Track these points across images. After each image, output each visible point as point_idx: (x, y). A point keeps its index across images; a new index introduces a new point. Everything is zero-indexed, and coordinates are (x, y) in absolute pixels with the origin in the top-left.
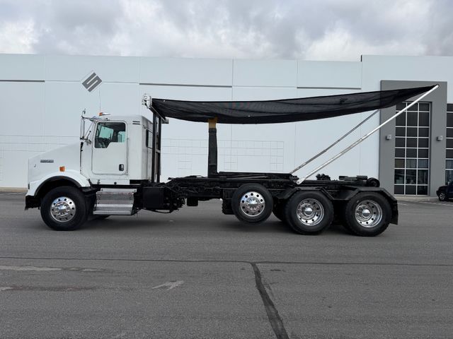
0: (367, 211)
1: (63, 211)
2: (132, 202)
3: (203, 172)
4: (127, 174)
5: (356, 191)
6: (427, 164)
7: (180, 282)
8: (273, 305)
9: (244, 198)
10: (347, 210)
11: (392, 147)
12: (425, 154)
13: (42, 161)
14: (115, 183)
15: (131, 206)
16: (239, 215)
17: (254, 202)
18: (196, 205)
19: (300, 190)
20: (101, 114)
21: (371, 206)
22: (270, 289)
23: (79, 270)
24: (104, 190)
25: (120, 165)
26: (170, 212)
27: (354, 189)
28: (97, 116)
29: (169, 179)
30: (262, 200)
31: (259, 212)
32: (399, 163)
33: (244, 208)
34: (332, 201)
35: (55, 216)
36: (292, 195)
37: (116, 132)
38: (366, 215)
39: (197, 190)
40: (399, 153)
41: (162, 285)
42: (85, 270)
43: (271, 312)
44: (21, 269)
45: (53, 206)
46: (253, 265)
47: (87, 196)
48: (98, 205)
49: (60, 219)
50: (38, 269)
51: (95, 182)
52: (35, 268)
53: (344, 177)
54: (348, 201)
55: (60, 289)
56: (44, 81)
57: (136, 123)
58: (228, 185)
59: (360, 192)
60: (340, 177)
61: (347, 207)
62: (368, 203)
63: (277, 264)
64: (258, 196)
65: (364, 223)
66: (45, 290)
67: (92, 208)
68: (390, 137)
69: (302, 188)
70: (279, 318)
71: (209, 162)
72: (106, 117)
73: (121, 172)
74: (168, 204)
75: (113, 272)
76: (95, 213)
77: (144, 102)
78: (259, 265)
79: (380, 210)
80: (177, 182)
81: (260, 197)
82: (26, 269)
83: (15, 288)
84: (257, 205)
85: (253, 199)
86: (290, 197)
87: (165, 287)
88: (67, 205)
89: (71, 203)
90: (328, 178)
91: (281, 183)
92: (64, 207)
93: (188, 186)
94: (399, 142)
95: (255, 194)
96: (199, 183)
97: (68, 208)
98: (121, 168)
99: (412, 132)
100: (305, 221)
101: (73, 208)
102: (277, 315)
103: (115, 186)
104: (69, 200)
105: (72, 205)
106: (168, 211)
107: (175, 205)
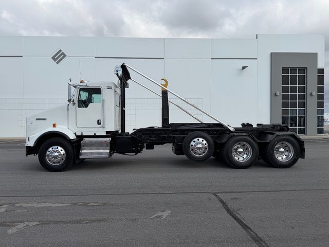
0: (282, 150)
1: (56, 157)
2: (109, 147)
3: (158, 124)
4: (103, 127)
5: (275, 135)
6: (304, 112)
7: (169, 212)
8: (250, 229)
9: (192, 143)
10: (268, 149)
11: (280, 101)
12: (303, 105)
13: (37, 119)
14: (95, 134)
15: (108, 151)
16: (189, 155)
17: (200, 146)
18: (153, 148)
19: (234, 136)
20: (82, 82)
21: (285, 145)
22: (239, 214)
23: (85, 204)
24: (87, 140)
25: (98, 121)
26: (136, 155)
27: (273, 134)
28: (79, 83)
29: (134, 129)
30: (206, 144)
31: (204, 152)
32: (285, 112)
33: (192, 150)
34: (258, 143)
35: (50, 161)
36: (229, 139)
37: (90, 95)
38: (282, 152)
39: (155, 137)
40: (285, 105)
41: (156, 215)
42: (90, 204)
43: (252, 235)
44: (40, 205)
45: (48, 153)
46: (215, 194)
47: (74, 145)
48: (83, 151)
49: (54, 163)
50: (53, 205)
51: (79, 134)
52: (50, 205)
53: (260, 125)
54: (269, 143)
55: (78, 222)
56: (22, 57)
57: (109, 88)
58: (178, 133)
59: (277, 136)
60: (258, 125)
61: (268, 147)
62: (282, 144)
63: (232, 194)
64: (203, 141)
65: (280, 158)
66: (68, 223)
67: (79, 154)
68: (278, 93)
69: (236, 134)
70: (261, 239)
71: (163, 116)
72: (85, 84)
73: (99, 126)
74: (134, 149)
75: (112, 205)
76: (81, 157)
77: (116, 72)
78: (219, 195)
79: (291, 148)
80: (140, 132)
81: (205, 142)
82: (43, 206)
83: (43, 223)
84: (202, 148)
85: (200, 144)
86: (227, 141)
87: (159, 217)
88: (59, 152)
89: (62, 150)
90: (251, 125)
91: (218, 131)
92: (56, 154)
93: (149, 134)
94: (285, 97)
95: (201, 140)
96: (157, 132)
97: (60, 154)
98: (99, 123)
99: (293, 90)
100: (237, 158)
101: (64, 154)
102: (258, 237)
103: (95, 136)
104: (60, 148)
105: (63, 152)
106: (135, 154)
107: (139, 149)
